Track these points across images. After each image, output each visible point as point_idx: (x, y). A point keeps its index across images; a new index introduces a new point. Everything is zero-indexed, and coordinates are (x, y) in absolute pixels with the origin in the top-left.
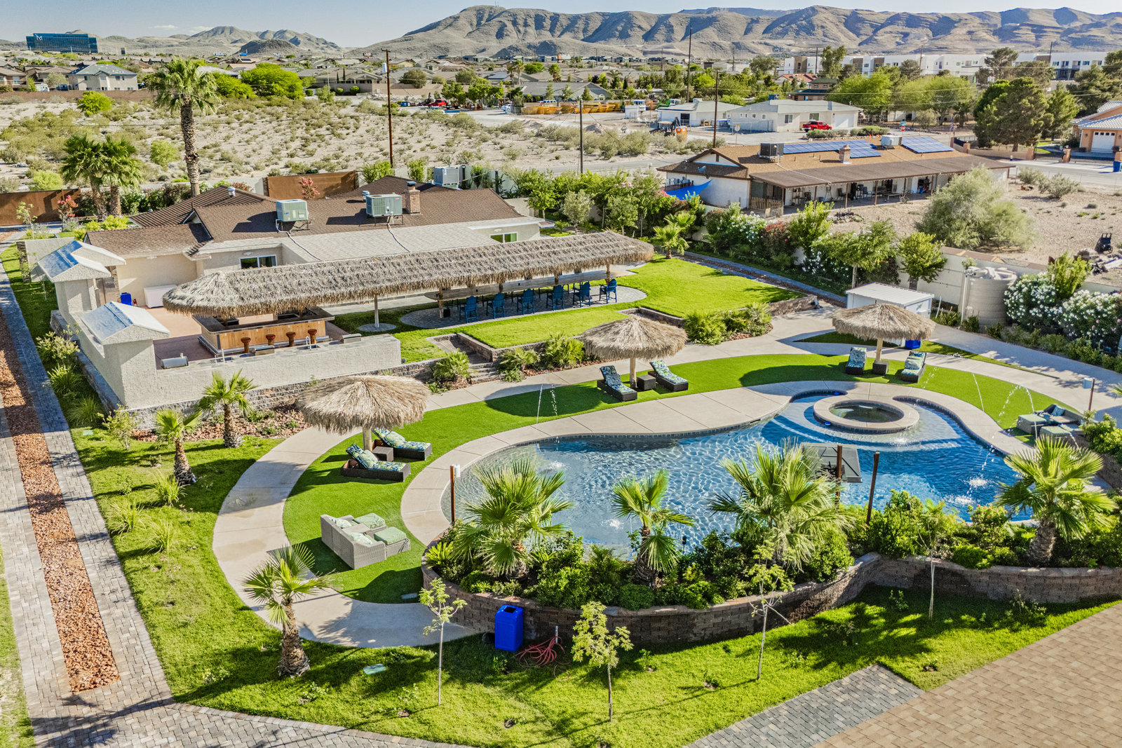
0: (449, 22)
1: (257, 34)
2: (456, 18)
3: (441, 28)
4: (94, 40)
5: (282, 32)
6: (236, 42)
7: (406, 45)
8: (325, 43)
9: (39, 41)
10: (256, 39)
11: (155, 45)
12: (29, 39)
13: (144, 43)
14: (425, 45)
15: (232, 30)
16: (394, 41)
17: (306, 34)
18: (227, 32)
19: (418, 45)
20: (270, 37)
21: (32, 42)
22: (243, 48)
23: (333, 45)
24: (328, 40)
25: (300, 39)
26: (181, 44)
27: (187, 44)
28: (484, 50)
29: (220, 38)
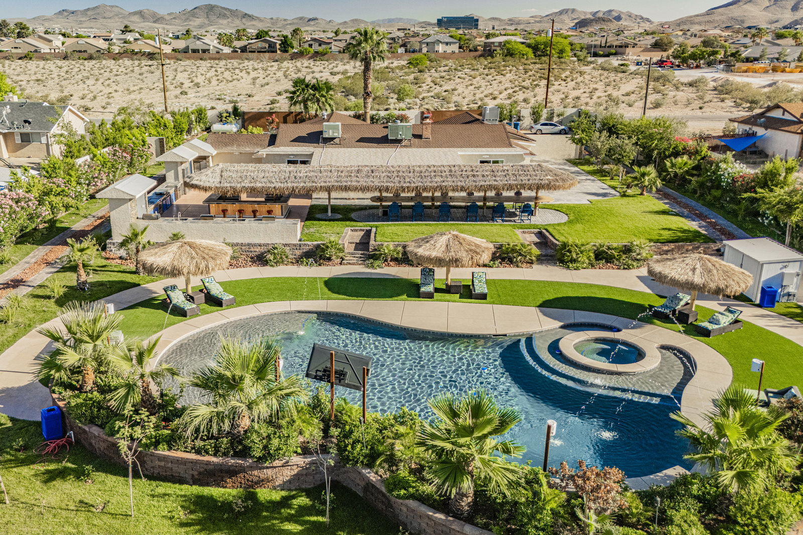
1: (591, 13)
4: (477, 20)
5: (610, 11)
6: (575, 19)
7: (707, 18)
8: (642, 18)
9: (444, 22)
10: (589, 16)
11: (518, 23)
12: (439, 20)
13: (511, 22)
15: (573, 10)
16: (697, 16)
17: (628, 12)
18: (570, 12)
19: (718, 18)
20: (600, 15)
21: (440, 23)
22: (577, 24)
23: (648, 20)
24: (645, 16)
25: (622, 16)
26: (538, 22)
27: (540, 22)
28: (777, 21)
29: (565, 17)
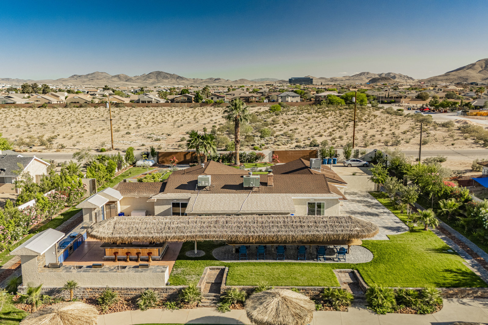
0: (469, 66)
1: (378, 75)
2: (474, 65)
3: (465, 69)
4: (312, 79)
5: (389, 73)
6: (369, 78)
7: (445, 77)
8: (408, 77)
9: (293, 80)
10: (377, 76)
11: (336, 80)
12: (290, 80)
13: (332, 80)
14: (455, 77)
15: (368, 73)
16: (440, 76)
17: (399, 74)
18: (366, 74)
19: (452, 77)
20: (384, 76)
21: (291, 81)
22: (370, 81)
23: (411, 78)
24: (409, 76)
25: (396, 76)
26: (347, 80)
27: (348, 80)
28: (487, 79)
29: (363, 77)
